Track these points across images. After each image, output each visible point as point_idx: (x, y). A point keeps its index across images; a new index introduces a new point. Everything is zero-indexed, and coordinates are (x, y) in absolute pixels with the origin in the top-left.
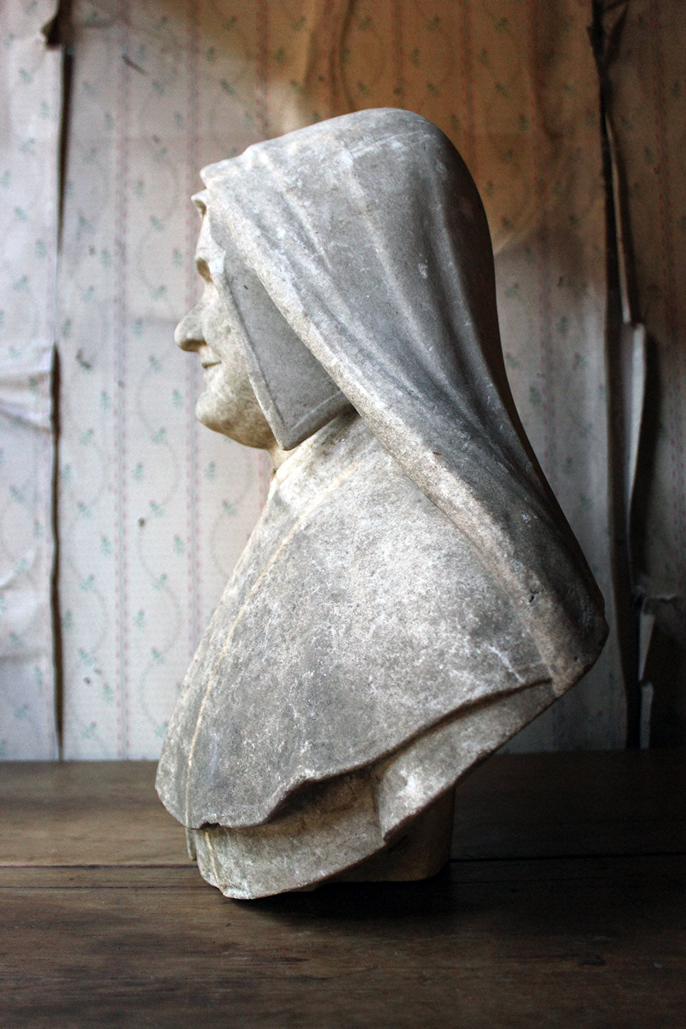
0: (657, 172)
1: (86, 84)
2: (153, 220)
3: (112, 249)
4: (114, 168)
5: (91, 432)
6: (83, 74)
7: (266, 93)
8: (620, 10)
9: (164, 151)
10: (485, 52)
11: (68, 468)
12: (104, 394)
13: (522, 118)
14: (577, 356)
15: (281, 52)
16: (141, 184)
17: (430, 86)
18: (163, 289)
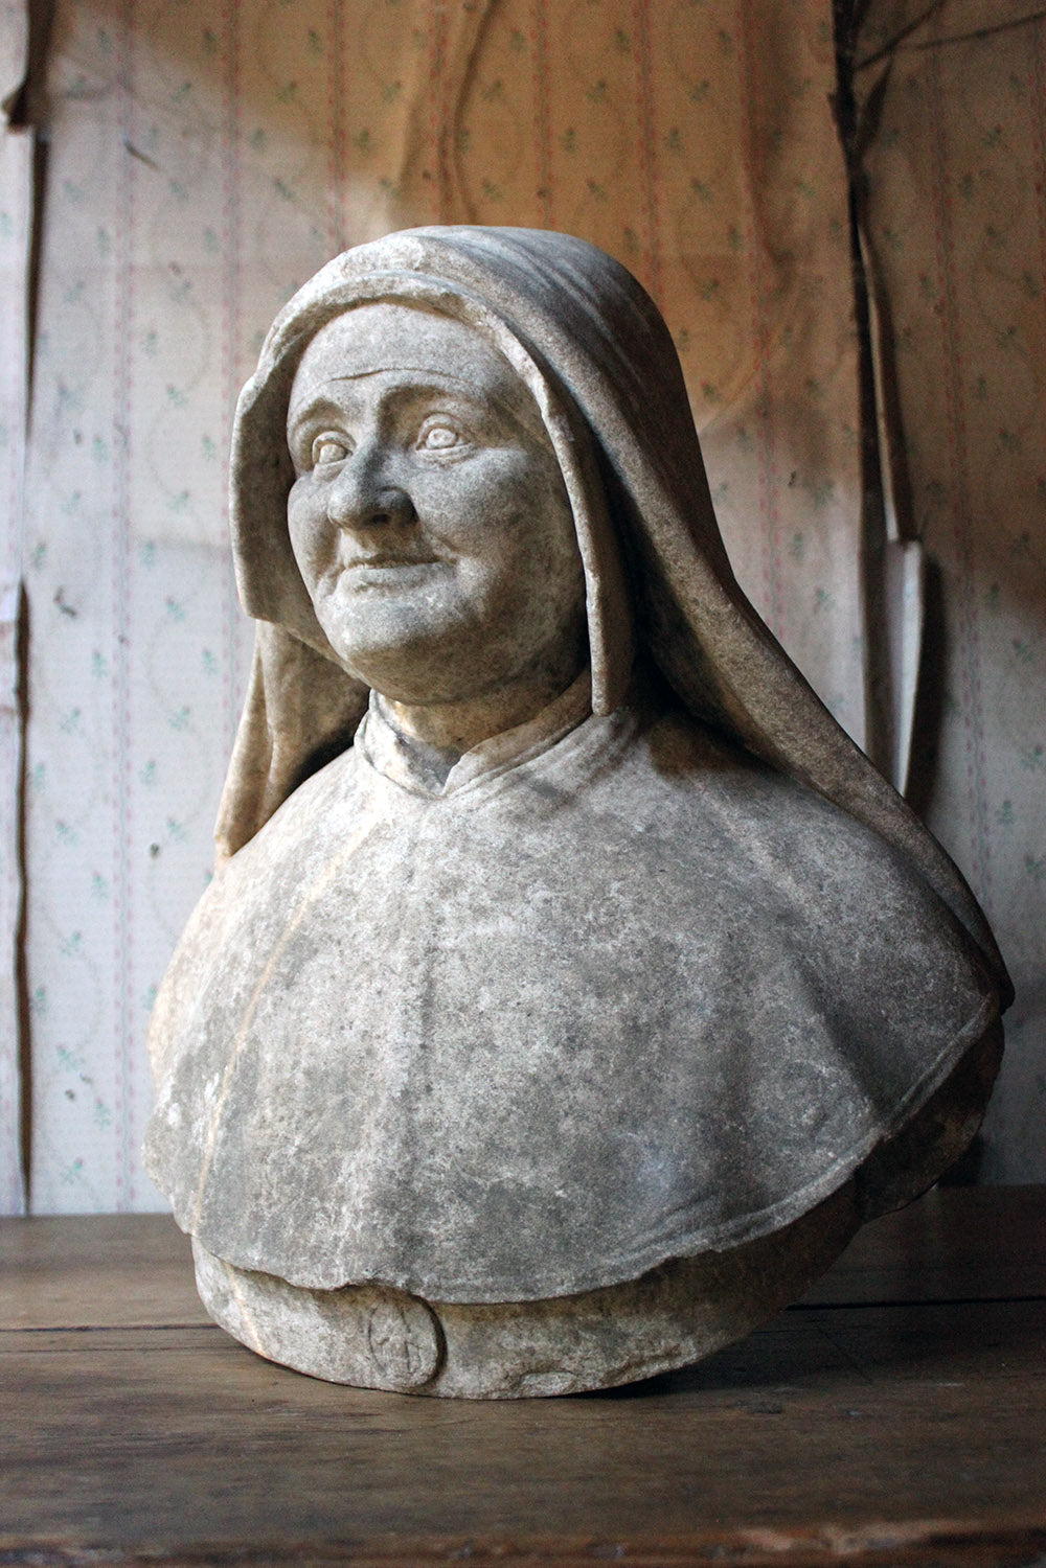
0: (939, 310)
1: (67, 184)
2: (171, 390)
3: (110, 434)
4: (112, 313)
5: (77, 713)
6: (63, 170)
7: (342, 196)
8: (879, 68)
9: (188, 285)
10: (675, 132)
11: (42, 767)
12: (97, 655)
13: (733, 232)
14: (819, 592)
15: (366, 135)
16: (153, 336)
17: (592, 184)
18: (186, 495)
